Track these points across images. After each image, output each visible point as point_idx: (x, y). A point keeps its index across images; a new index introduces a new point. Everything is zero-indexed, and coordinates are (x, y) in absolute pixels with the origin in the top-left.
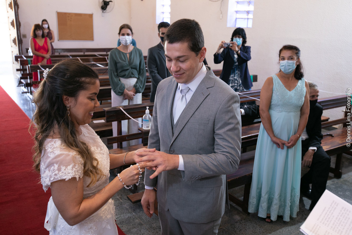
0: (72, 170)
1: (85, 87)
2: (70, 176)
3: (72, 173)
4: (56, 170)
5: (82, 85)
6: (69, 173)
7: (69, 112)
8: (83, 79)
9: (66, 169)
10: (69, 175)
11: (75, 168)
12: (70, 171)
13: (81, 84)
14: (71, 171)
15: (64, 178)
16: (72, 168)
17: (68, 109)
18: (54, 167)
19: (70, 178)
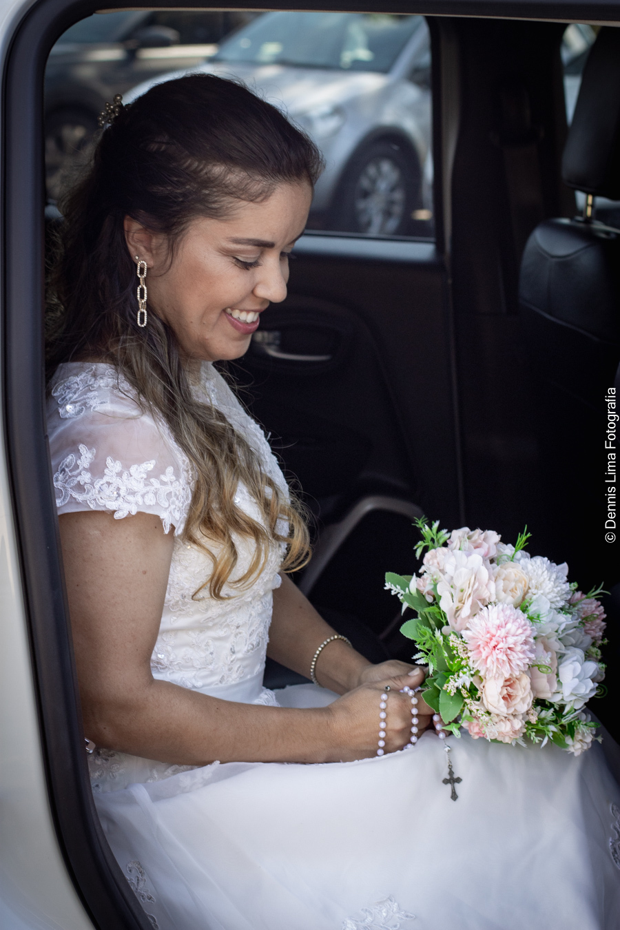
0: (146, 485)
1: (214, 206)
2: (136, 503)
3: (143, 496)
4: (84, 469)
5: (207, 192)
6: (133, 493)
7: (145, 288)
8: (218, 170)
9: (125, 476)
10: (130, 498)
11: (157, 477)
12: (139, 487)
13: (206, 188)
14: (142, 485)
15: (111, 505)
16: (145, 476)
17: (142, 277)
18: (79, 456)
19: (134, 513)
